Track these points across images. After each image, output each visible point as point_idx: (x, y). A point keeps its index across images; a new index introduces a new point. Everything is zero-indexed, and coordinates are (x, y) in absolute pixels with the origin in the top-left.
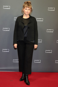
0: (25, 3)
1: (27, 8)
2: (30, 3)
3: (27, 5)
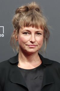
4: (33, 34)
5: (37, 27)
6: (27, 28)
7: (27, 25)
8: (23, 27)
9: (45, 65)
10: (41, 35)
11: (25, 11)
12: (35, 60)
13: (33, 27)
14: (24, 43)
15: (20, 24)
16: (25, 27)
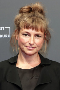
0: (21, 12)
1: (30, 31)
2: (41, 12)
3: (30, 17)
4: (32, 36)
5: (37, 29)
6: (26, 30)
7: (27, 27)
8: (23, 29)
9: (43, 65)
10: (41, 38)
11: (28, 11)
12: (34, 61)
13: (33, 29)
14: (23, 44)
15: (20, 25)
16: (25, 28)
